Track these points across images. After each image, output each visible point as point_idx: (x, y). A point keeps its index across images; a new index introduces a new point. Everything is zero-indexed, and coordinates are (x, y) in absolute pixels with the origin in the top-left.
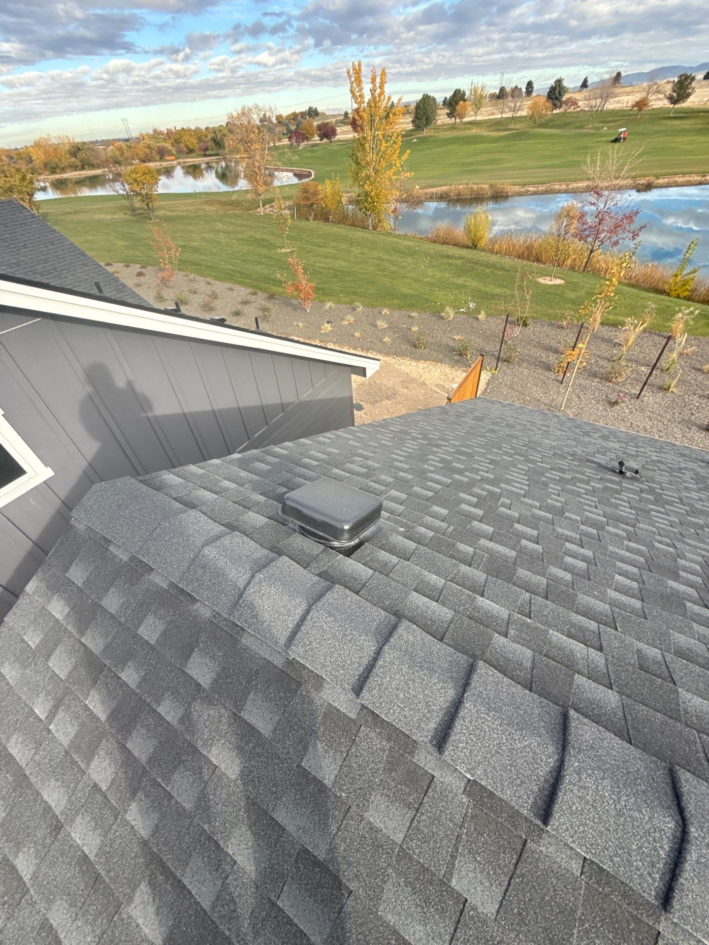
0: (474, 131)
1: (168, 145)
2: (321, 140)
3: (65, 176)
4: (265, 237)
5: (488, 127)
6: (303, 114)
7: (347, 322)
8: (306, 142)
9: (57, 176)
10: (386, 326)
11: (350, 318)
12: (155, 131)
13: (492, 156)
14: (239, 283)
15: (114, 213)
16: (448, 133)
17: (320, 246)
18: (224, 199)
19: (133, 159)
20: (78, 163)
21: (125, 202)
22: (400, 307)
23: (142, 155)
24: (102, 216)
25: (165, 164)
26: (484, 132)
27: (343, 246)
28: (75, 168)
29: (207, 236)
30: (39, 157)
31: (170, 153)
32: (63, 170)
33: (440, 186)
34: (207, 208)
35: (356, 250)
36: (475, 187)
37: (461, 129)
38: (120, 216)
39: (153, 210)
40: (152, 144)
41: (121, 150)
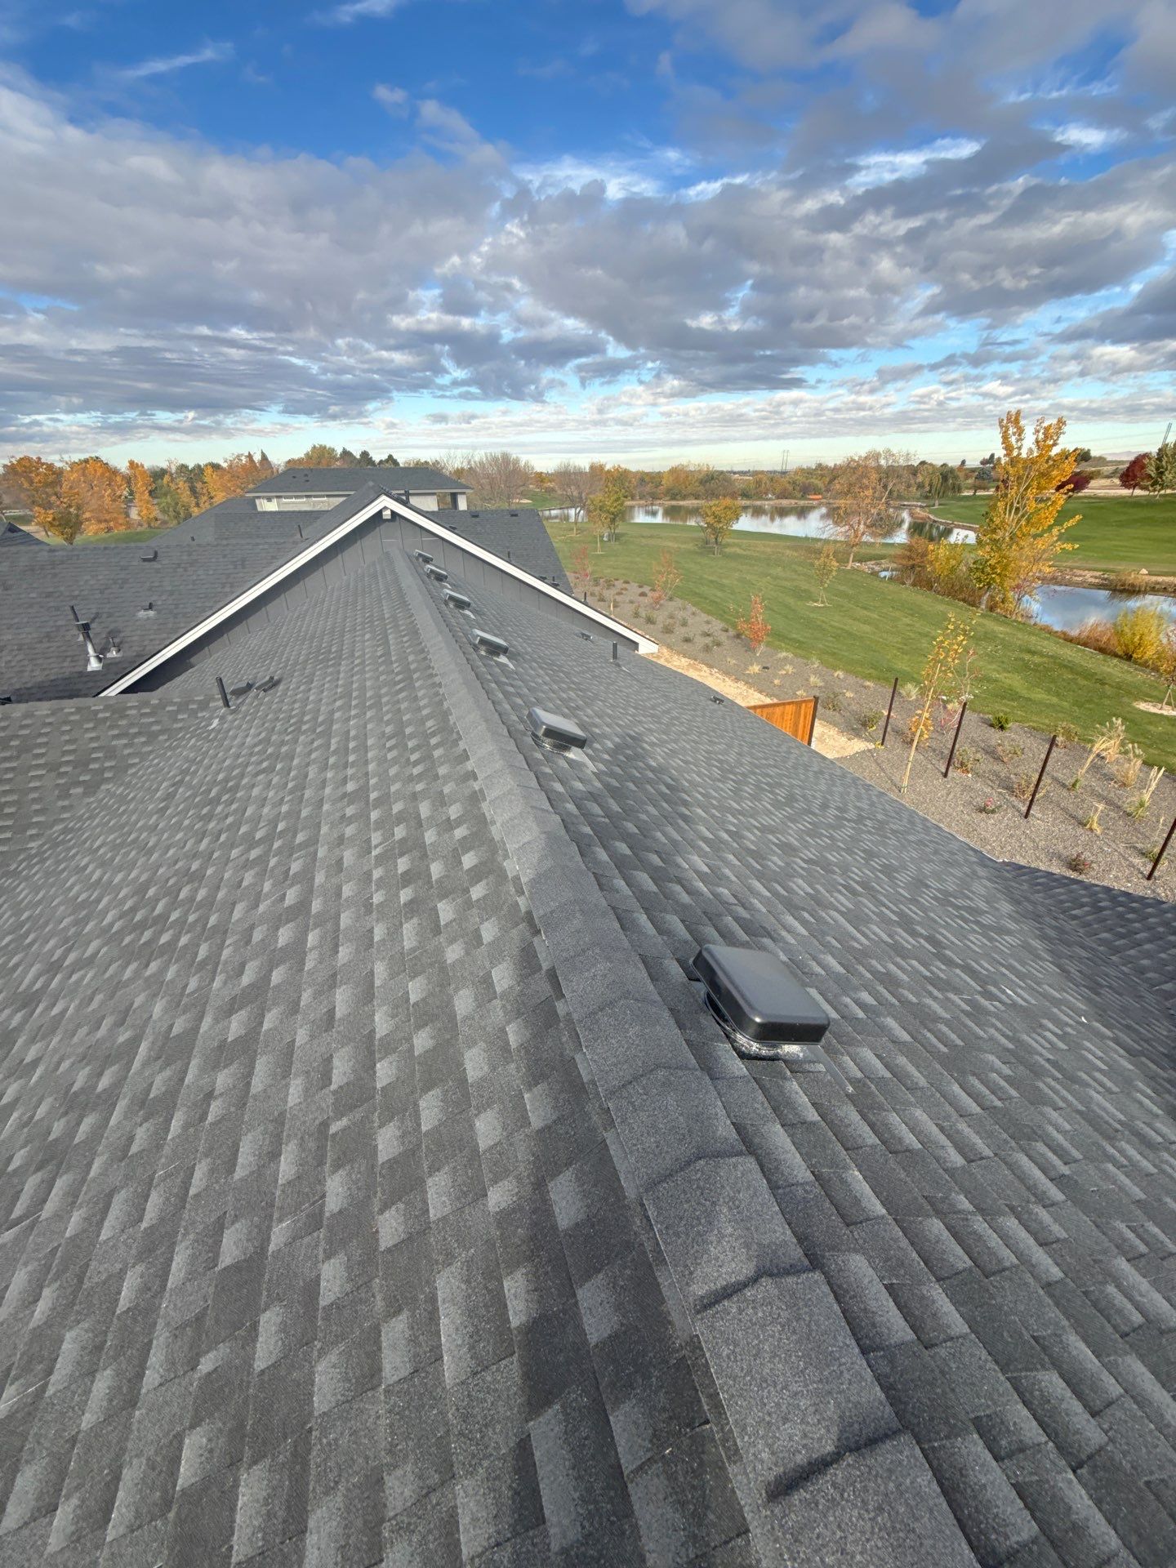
1: (822, 483)
3: (681, 503)
7: (783, 672)
9: (674, 503)
10: (820, 684)
11: (790, 669)
12: (820, 465)
17: (866, 609)
20: (703, 491)
23: (780, 490)
24: (670, 544)
25: (802, 503)
28: (697, 497)
29: (749, 577)
30: (667, 482)
31: (817, 491)
32: (684, 498)
38: (690, 546)
39: (721, 544)
40: (800, 479)
41: (759, 483)
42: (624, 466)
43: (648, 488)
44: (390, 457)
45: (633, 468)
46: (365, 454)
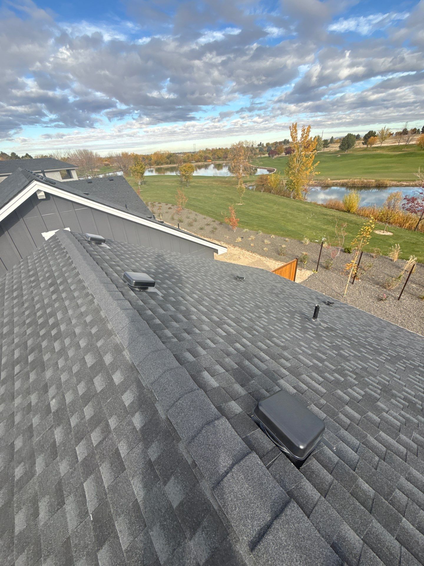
0: (379, 152)
1: (210, 156)
2: (286, 155)
3: (162, 166)
4: (234, 197)
5: (389, 150)
6: (280, 143)
7: (251, 239)
8: (277, 156)
9: (159, 166)
10: (269, 243)
11: (253, 237)
12: (207, 149)
13: (387, 165)
14: (209, 216)
15: (173, 183)
16: (362, 152)
17: (258, 204)
18: (223, 180)
19: (193, 161)
20: (169, 161)
21: (179, 179)
22: (282, 235)
23: (196, 159)
24: (168, 184)
25: (206, 163)
26: (384, 152)
27: (270, 205)
28: (167, 163)
29: (207, 195)
30: (154, 159)
31: (209, 159)
32: (162, 164)
33: (343, 179)
34: (214, 183)
35: (275, 207)
36: (365, 181)
37: (370, 151)
38: (175, 184)
39: (189, 182)
40: (203, 154)
41: (188, 157)
42: (136, 153)
43: (147, 161)
44: (27, 154)
45: (139, 153)
46: (13, 154)
